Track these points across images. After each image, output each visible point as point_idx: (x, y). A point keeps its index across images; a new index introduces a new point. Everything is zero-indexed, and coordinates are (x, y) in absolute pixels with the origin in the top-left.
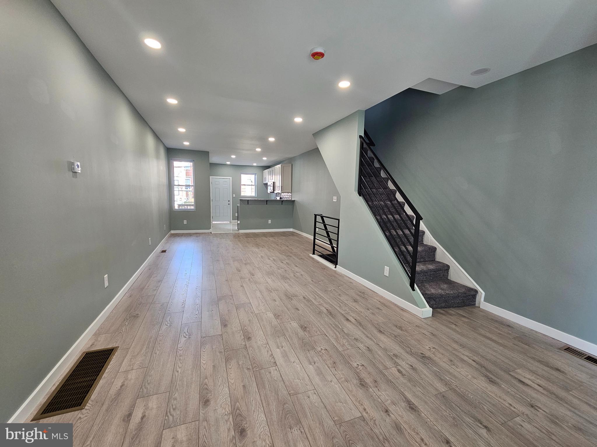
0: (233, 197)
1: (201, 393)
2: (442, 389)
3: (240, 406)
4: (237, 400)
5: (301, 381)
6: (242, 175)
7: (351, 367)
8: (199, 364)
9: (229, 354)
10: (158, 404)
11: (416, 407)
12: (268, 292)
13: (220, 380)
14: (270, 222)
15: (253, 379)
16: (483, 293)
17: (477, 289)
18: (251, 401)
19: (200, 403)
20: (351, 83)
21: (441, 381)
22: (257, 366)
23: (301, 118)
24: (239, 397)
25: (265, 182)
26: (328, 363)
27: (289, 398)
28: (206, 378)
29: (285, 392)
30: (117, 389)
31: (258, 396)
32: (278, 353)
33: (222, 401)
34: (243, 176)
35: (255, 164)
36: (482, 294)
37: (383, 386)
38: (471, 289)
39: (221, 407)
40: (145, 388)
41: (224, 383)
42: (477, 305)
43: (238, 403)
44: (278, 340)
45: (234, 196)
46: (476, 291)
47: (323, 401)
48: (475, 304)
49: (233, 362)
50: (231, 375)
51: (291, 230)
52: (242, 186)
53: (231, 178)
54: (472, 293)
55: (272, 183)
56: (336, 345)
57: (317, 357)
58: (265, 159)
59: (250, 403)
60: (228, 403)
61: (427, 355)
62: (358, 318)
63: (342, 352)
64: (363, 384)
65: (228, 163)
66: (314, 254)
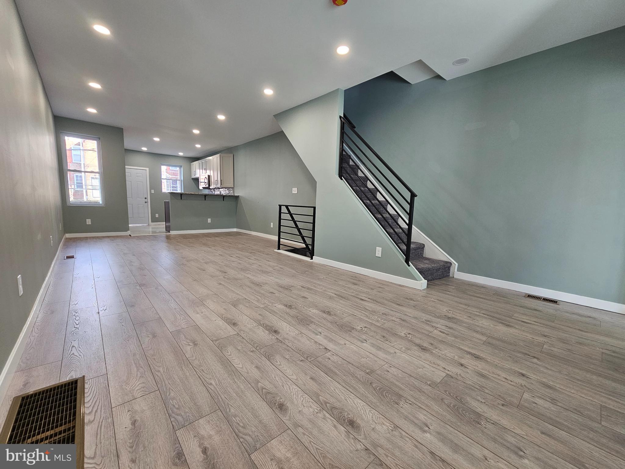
0: (151, 193)
1: (265, 400)
2: (484, 338)
3: (325, 399)
4: (318, 395)
5: (367, 359)
6: (162, 166)
7: (401, 337)
8: (234, 369)
9: (265, 351)
10: (215, 428)
11: (479, 356)
12: (258, 286)
13: (278, 380)
14: (209, 220)
15: (316, 368)
16: (457, 264)
17: (451, 262)
18: (334, 391)
19: (274, 410)
20: (350, 49)
21: (476, 333)
22: (309, 356)
23: (272, 90)
24: (316, 391)
25: (193, 177)
26: (377, 337)
27: (370, 377)
28: (258, 382)
29: (363, 373)
30: (128, 429)
31: (337, 385)
32: (320, 339)
33: (299, 400)
34: (164, 168)
35: (181, 154)
36: (455, 265)
37: (441, 346)
38: (447, 262)
39: (304, 406)
40: (178, 415)
41: (286, 381)
42: (451, 276)
43: (320, 397)
44: (310, 328)
45: (153, 191)
46: (451, 264)
47: (403, 371)
48: (449, 275)
49: (278, 358)
50: (288, 371)
51: (235, 230)
52: (162, 180)
53: (147, 169)
54: (449, 265)
55: (207, 177)
56: (371, 322)
57: (364, 335)
58: (198, 146)
59: (334, 393)
60: (308, 400)
61: (450, 316)
62: (370, 297)
63: (381, 326)
64: (424, 349)
65: (144, 149)
66: (279, 249)
